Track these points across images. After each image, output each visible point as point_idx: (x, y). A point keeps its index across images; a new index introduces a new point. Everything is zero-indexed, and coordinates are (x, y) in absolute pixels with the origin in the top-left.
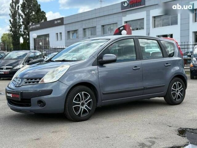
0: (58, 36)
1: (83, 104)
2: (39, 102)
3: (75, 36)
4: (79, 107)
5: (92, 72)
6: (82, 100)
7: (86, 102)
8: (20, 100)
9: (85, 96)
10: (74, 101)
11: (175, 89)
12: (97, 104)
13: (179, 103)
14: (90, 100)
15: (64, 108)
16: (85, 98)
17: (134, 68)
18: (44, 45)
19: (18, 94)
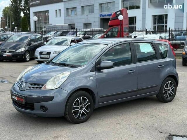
0: (57, 12)
1: (81, 108)
2: (42, 107)
3: (73, 14)
4: (78, 111)
5: (90, 78)
6: (81, 104)
7: (85, 105)
8: (24, 103)
9: (83, 100)
10: (73, 106)
11: (167, 88)
12: (94, 107)
13: (170, 101)
14: (89, 104)
15: (64, 112)
16: (84, 102)
17: (129, 72)
18: (44, 21)
19: (23, 98)
